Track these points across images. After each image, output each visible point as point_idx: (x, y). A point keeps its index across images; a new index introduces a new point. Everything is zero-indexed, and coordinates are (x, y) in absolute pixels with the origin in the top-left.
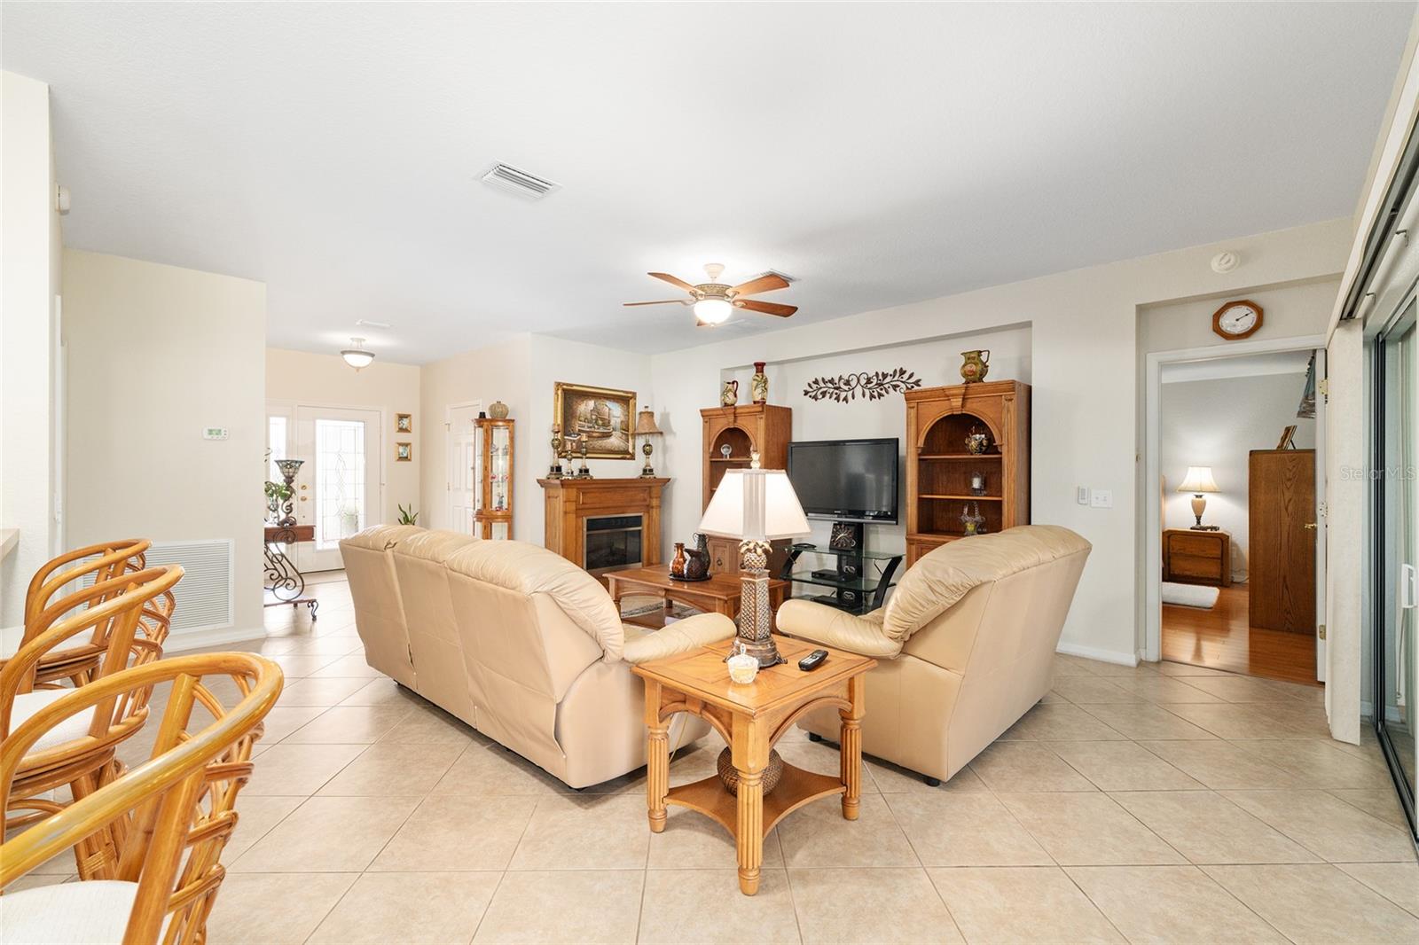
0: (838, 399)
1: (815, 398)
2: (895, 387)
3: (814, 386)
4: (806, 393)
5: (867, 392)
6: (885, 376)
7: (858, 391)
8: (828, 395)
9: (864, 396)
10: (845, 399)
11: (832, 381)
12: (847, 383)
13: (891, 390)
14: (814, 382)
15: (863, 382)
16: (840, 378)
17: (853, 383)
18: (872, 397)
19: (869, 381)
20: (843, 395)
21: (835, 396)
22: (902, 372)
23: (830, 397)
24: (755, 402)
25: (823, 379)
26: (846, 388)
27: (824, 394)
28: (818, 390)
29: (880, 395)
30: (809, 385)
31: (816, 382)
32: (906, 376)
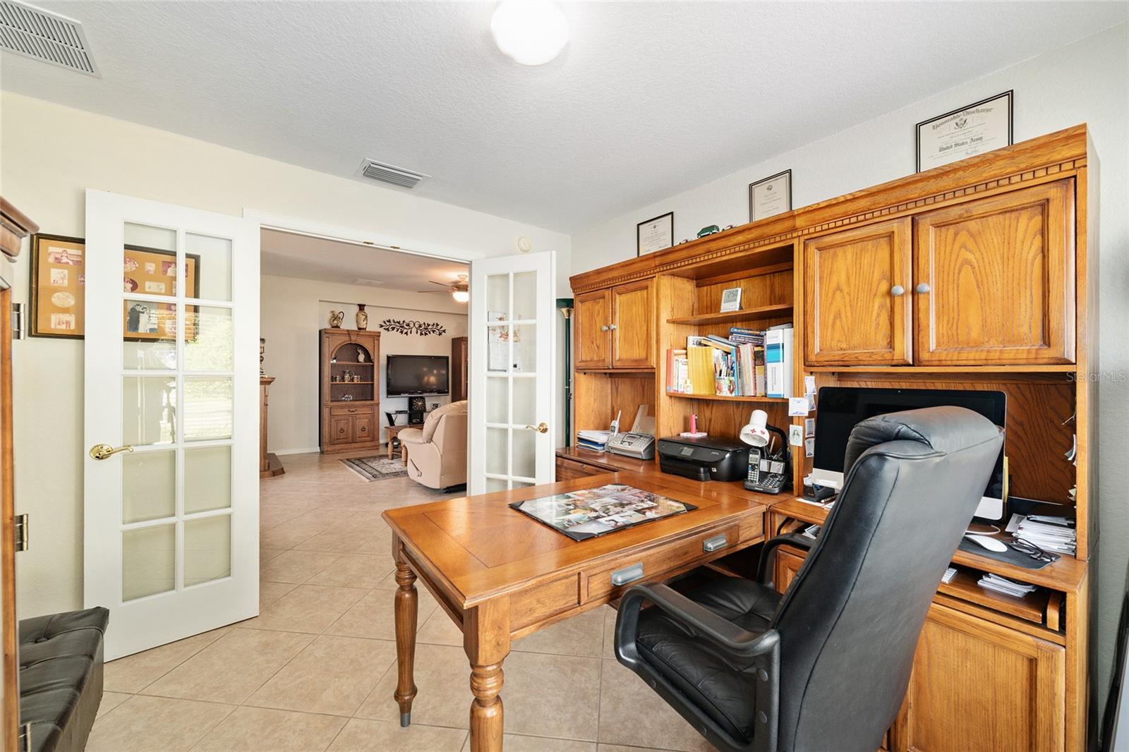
0: (402, 332)
1: (388, 330)
2: (434, 331)
3: (388, 323)
4: (382, 326)
5: (419, 332)
6: (429, 325)
7: (414, 330)
8: (396, 329)
9: (417, 333)
10: (406, 333)
11: (399, 323)
12: (408, 325)
13: (431, 332)
14: (388, 321)
15: (417, 326)
16: (404, 322)
17: (412, 326)
18: (421, 334)
19: (420, 326)
20: (405, 331)
21: (400, 330)
22: (437, 325)
23: (397, 331)
24: (359, 329)
25: (394, 321)
26: (407, 327)
27: (393, 329)
28: (389, 325)
29: (426, 334)
30: (384, 322)
31: (389, 321)
32: (439, 327)
